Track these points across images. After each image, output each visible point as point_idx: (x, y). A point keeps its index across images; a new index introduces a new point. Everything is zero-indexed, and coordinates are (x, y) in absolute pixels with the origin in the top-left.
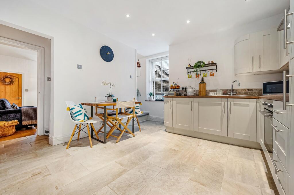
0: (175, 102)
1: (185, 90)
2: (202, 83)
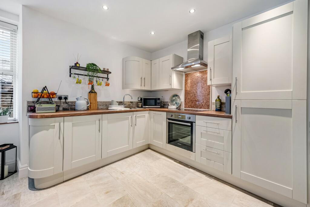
0: (71, 124)
1: (64, 101)
2: (92, 92)
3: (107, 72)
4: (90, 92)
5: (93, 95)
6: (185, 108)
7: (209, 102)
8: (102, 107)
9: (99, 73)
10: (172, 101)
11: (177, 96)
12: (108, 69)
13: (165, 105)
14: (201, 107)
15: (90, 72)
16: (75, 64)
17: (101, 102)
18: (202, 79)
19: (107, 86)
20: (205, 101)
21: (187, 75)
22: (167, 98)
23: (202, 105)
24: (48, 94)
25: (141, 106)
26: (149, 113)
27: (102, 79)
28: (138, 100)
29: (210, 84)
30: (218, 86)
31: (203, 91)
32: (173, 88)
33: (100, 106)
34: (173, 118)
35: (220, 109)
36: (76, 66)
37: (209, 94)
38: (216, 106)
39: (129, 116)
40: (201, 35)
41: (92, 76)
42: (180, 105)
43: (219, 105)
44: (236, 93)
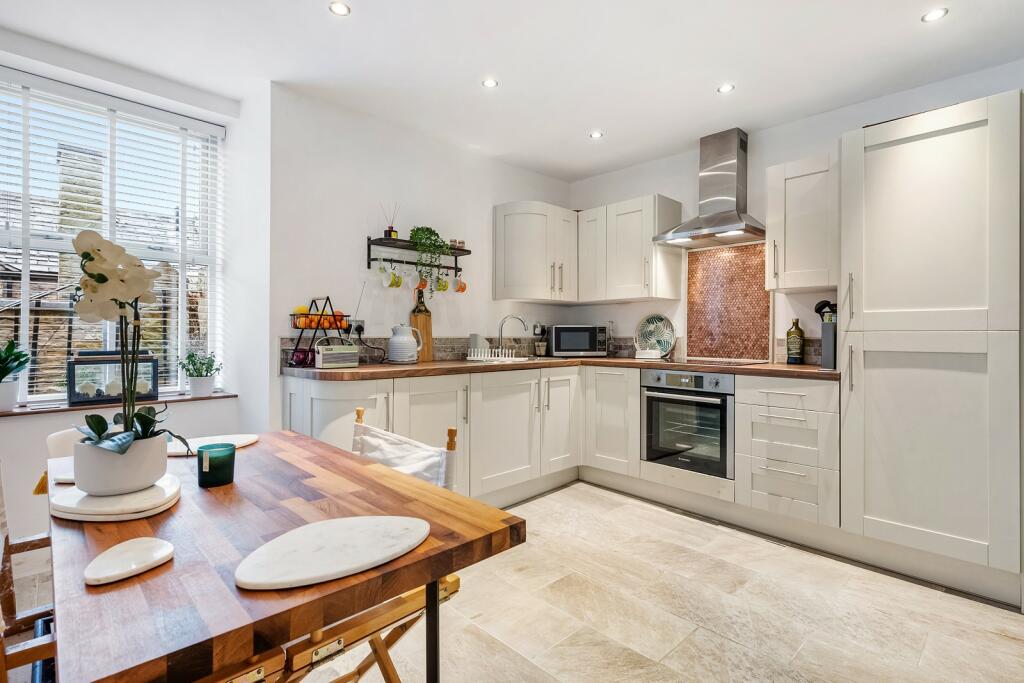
0: (406, 396)
1: (356, 336)
2: (420, 310)
3: (458, 250)
4: (414, 311)
5: (421, 317)
6: (688, 355)
7: (767, 338)
8: (441, 355)
9: (444, 254)
10: (645, 336)
11: (662, 319)
12: (463, 243)
13: (620, 348)
14: (742, 353)
15: (424, 255)
16: (386, 232)
17: (440, 340)
18: (744, 270)
19: (460, 293)
20: (753, 336)
21: (693, 258)
22: (625, 328)
23: (746, 348)
24: (332, 319)
25: (543, 353)
26: (579, 374)
27: (445, 271)
28: (535, 334)
29: (774, 287)
30: (793, 294)
31: (748, 306)
32: (654, 296)
33: (439, 350)
34: (663, 384)
35: (800, 359)
36: (388, 239)
37: (767, 316)
38: (789, 350)
39: (530, 380)
40: (741, 141)
41: (428, 265)
42: (673, 349)
43: (798, 346)
44: (852, 314)
